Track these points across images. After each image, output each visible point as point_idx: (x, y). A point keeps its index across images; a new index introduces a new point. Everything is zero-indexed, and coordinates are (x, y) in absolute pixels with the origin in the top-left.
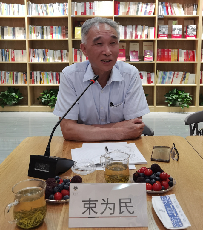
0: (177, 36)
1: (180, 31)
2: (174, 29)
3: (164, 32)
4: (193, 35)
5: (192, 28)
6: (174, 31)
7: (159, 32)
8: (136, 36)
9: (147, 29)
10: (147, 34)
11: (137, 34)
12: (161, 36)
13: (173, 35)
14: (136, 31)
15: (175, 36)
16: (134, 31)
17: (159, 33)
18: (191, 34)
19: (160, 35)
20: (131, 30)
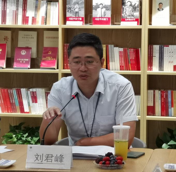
0: (102, 19)
1: (107, 9)
2: (95, 6)
3: (76, 12)
4: (133, 17)
5: (131, 5)
6: (96, 9)
7: (68, 11)
8: (25, 19)
9: (45, 6)
10: (44, 15)
11: (27, 16)
12: (72, 19)
13: (95, 18)
14: (25, 10)
15: (98, 19)
16: (20, 10)
17: (68, 15)
18: (129, 16)
19: (70, 19)
20: (14, 8)
